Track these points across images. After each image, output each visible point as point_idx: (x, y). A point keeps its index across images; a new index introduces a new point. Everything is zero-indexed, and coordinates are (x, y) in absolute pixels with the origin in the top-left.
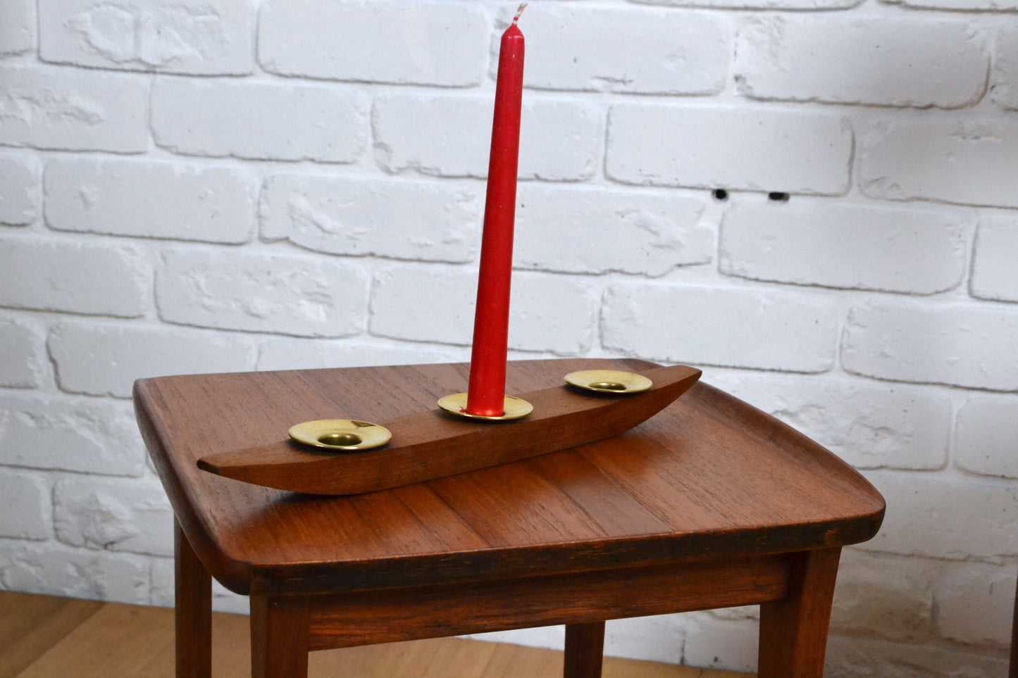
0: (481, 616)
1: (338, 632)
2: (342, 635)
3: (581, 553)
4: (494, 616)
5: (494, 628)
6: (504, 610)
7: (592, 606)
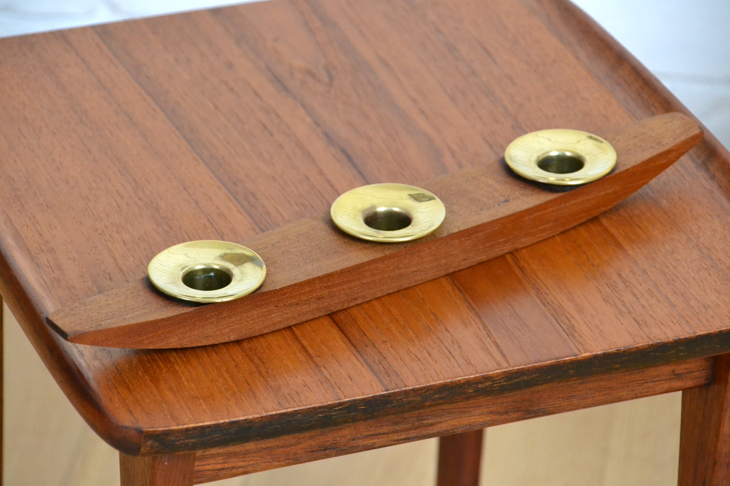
0: (371, 436)
1: (219, 466)
2: (223, 469)
3: (480, 386)
4: (384, 434)
5: (384, 445)
6: (395, 427)
7: (491, 413)
